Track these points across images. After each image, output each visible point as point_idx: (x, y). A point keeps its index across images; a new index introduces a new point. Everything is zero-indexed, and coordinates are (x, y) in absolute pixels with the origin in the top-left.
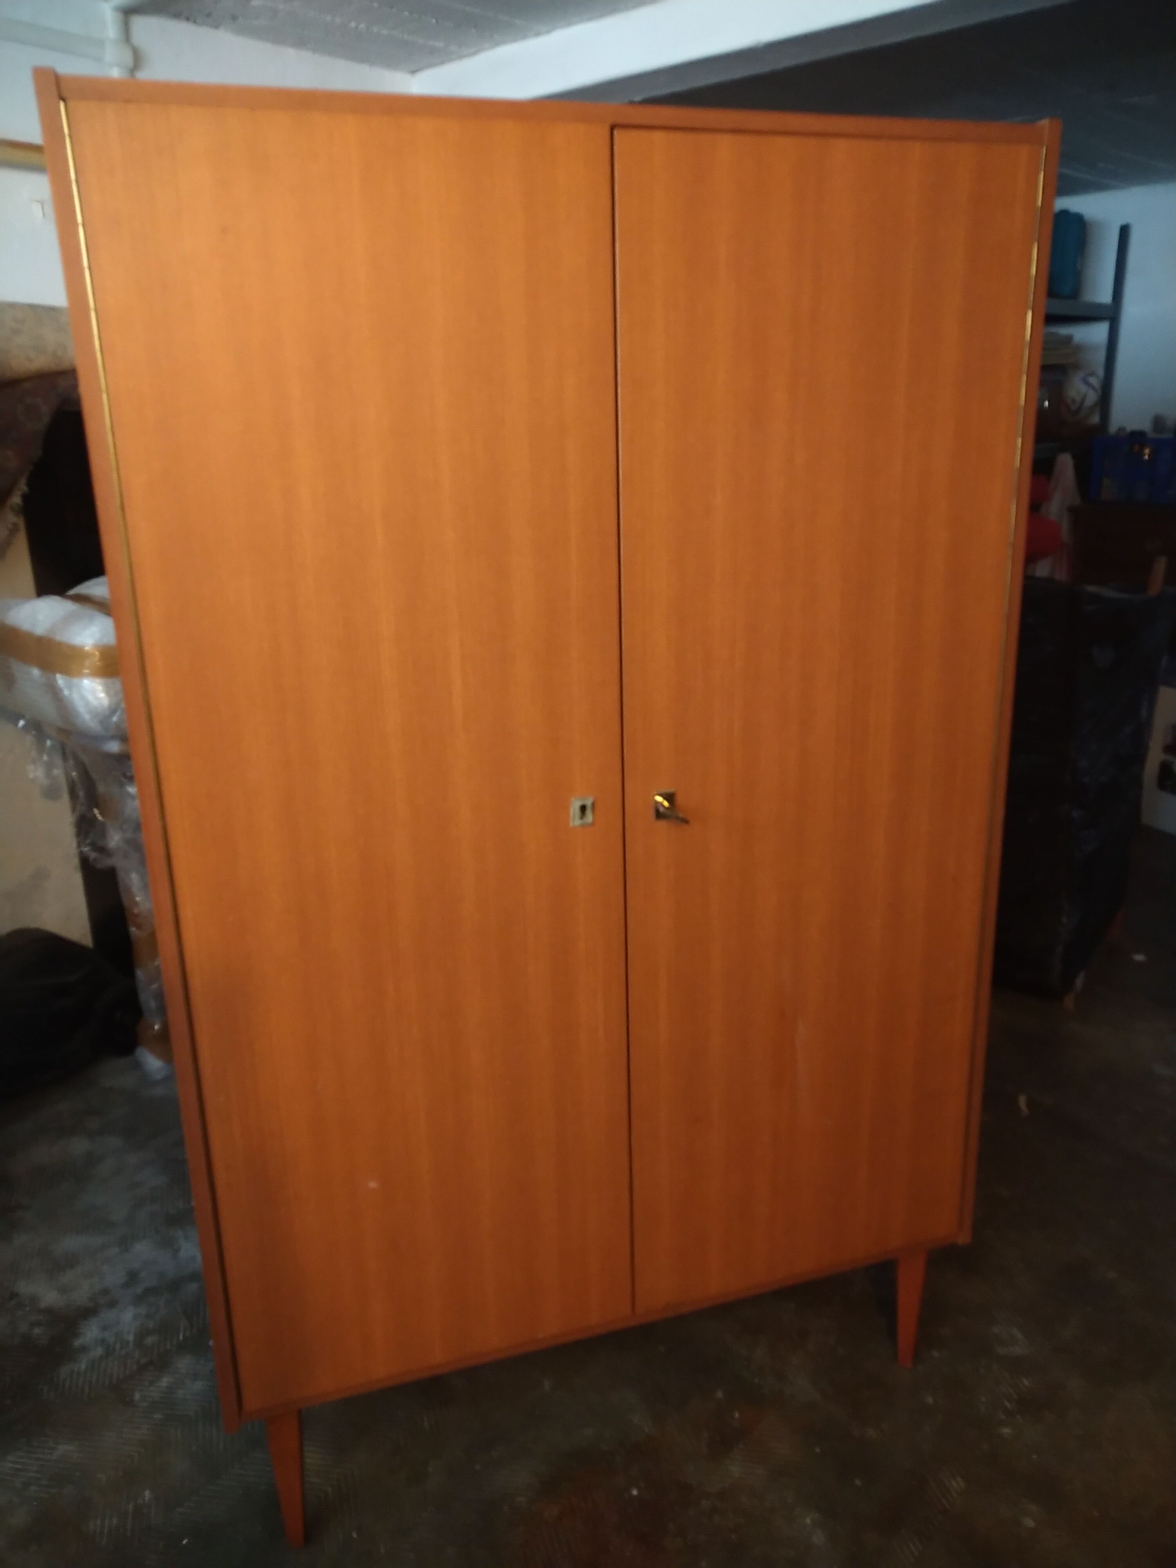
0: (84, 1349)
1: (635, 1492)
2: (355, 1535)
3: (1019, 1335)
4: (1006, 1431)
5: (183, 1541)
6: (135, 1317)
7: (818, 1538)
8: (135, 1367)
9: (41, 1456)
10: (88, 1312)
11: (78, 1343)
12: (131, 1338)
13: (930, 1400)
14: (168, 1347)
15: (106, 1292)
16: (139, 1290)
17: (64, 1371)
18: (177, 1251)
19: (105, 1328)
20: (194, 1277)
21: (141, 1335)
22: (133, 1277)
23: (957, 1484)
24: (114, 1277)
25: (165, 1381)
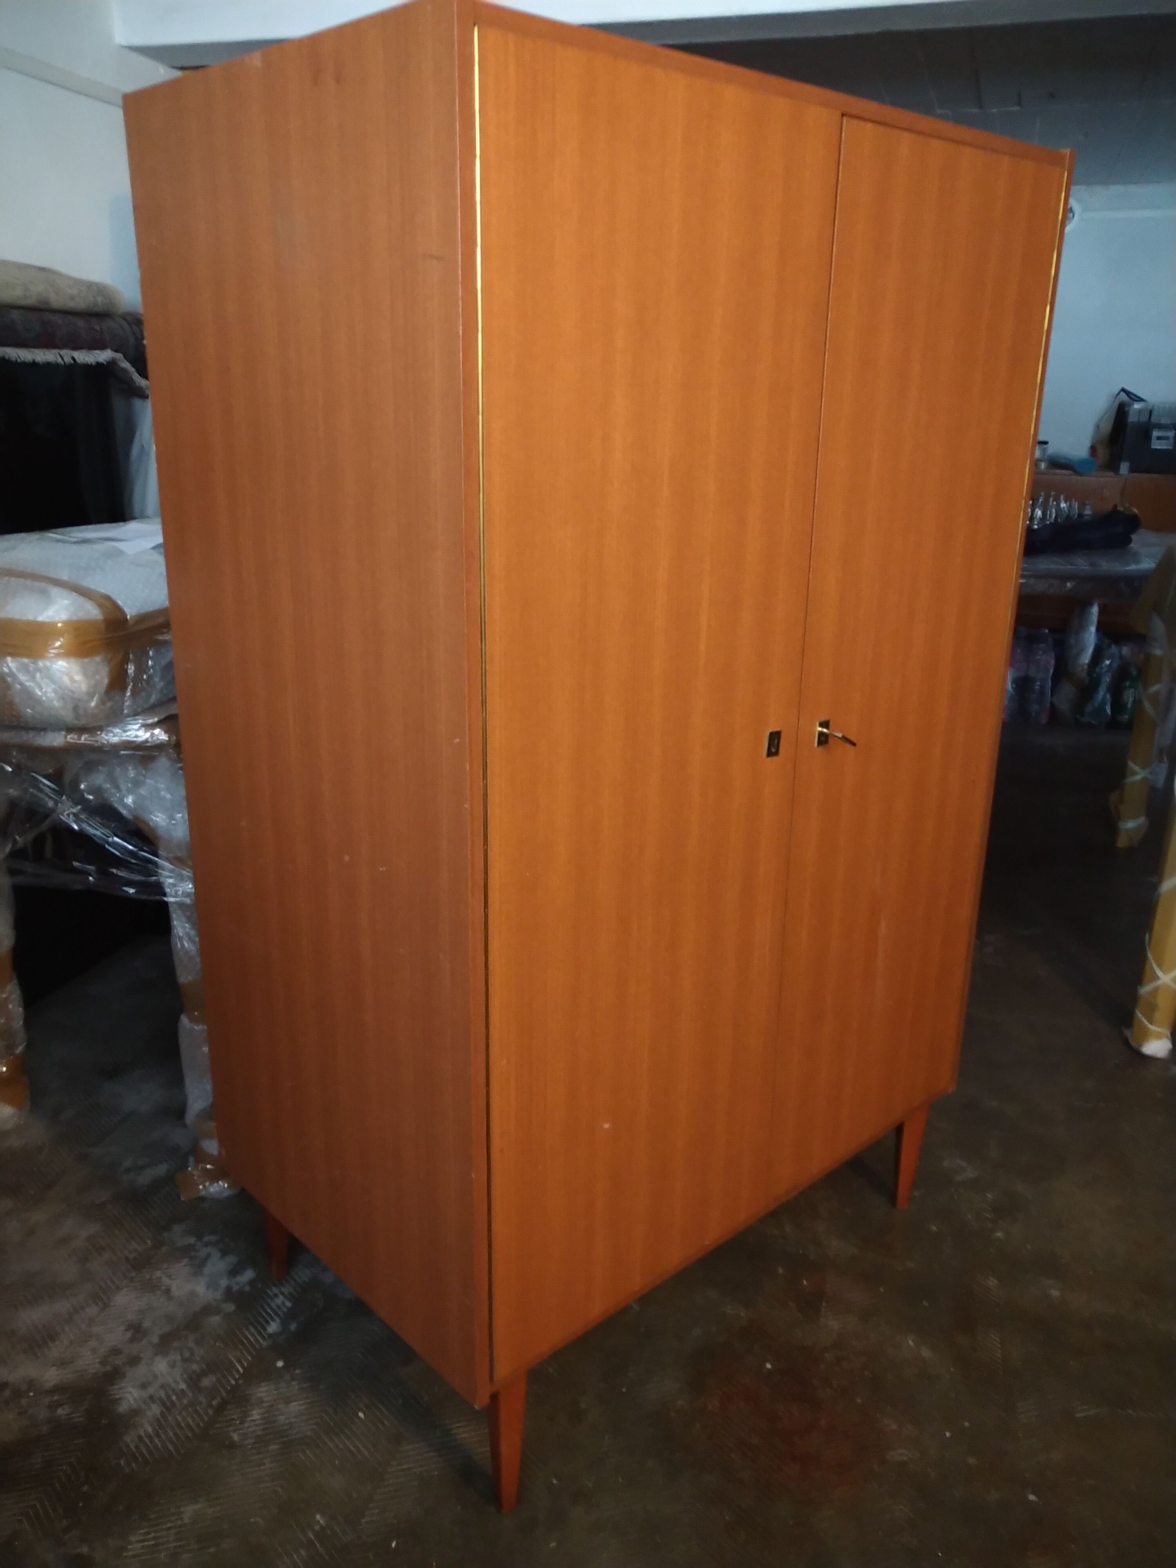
0: (135, 1412)
1: (769, 1366)
2: (555, 1482)
3: (964, 1164)
4: (999, 1234)
5: (391, 1546)
6: (172, 1366)
7: (926, 1353)
8: (211, 1412)
9: (169, 1525)
10: (113, 1376)
11: (123, 1408)
12: (183, 1386)
13: (934, 1228)
14: (233, 1382)
15: (116, 1351)
16: (155, 1339)
17: (129, 1439)
18: (168, 1291)
19: (144, 1386)
20: (208, 1310)
21: (194, 1381)
22: (136, 1330)
23: (992, 1282)
24: (116, 1336)
25: (256, 1414)
